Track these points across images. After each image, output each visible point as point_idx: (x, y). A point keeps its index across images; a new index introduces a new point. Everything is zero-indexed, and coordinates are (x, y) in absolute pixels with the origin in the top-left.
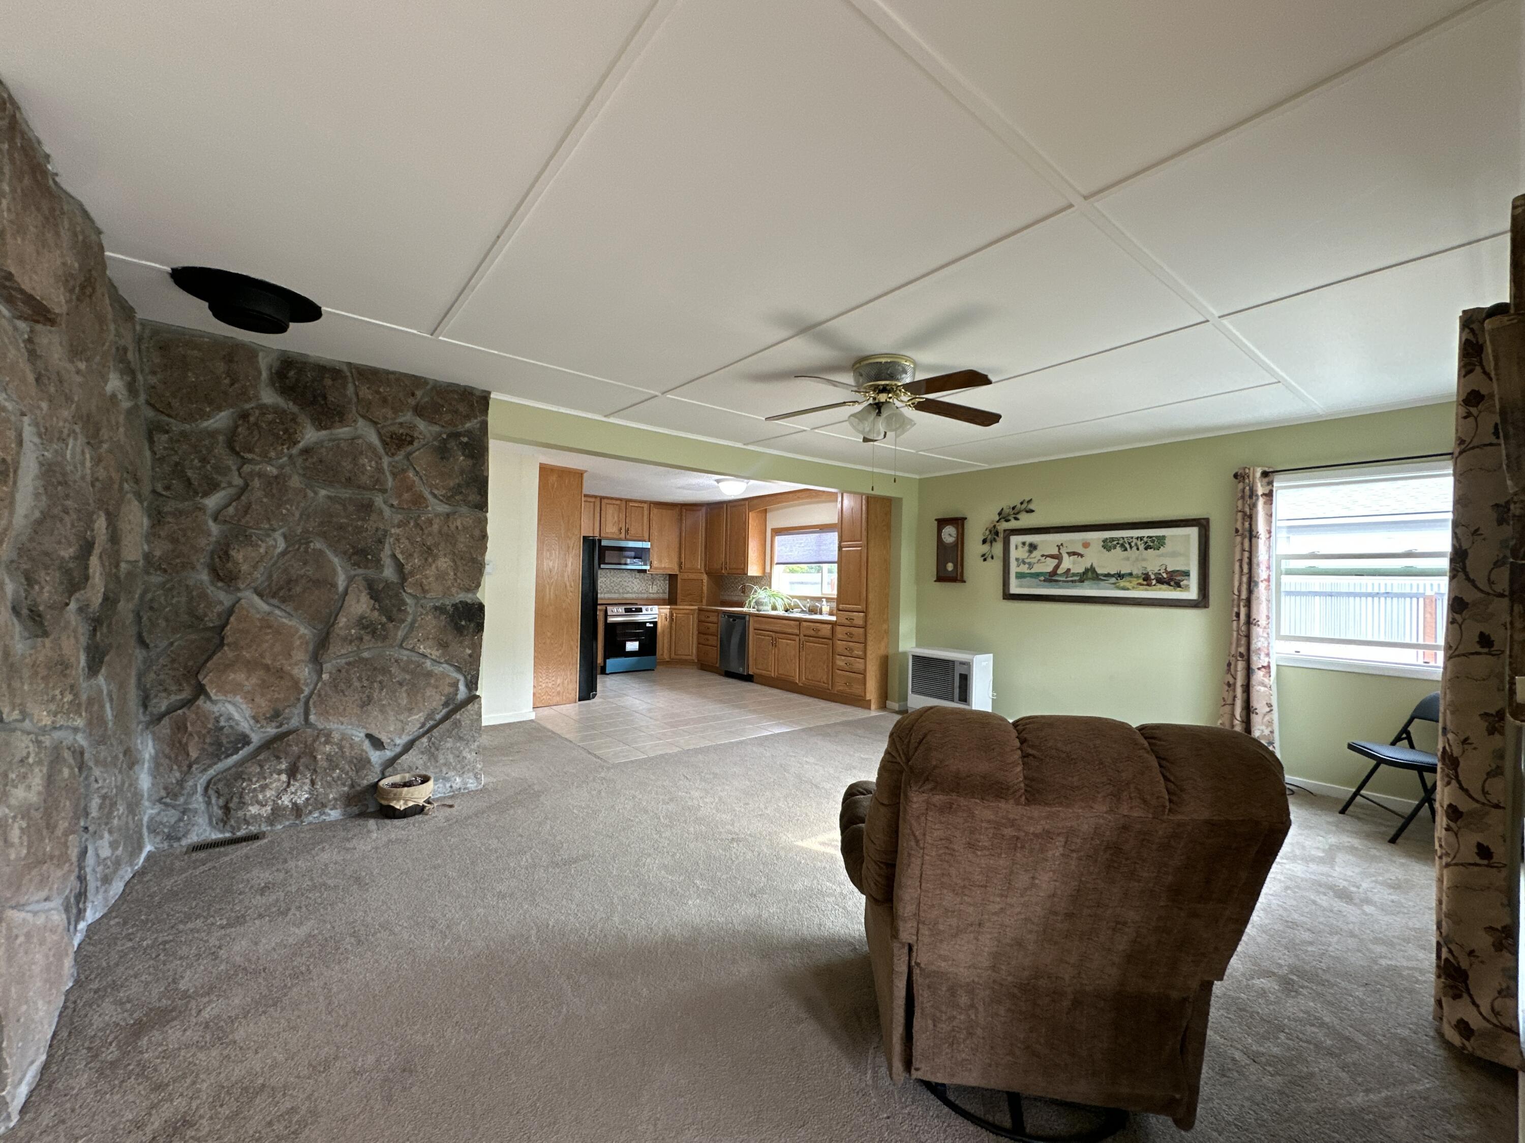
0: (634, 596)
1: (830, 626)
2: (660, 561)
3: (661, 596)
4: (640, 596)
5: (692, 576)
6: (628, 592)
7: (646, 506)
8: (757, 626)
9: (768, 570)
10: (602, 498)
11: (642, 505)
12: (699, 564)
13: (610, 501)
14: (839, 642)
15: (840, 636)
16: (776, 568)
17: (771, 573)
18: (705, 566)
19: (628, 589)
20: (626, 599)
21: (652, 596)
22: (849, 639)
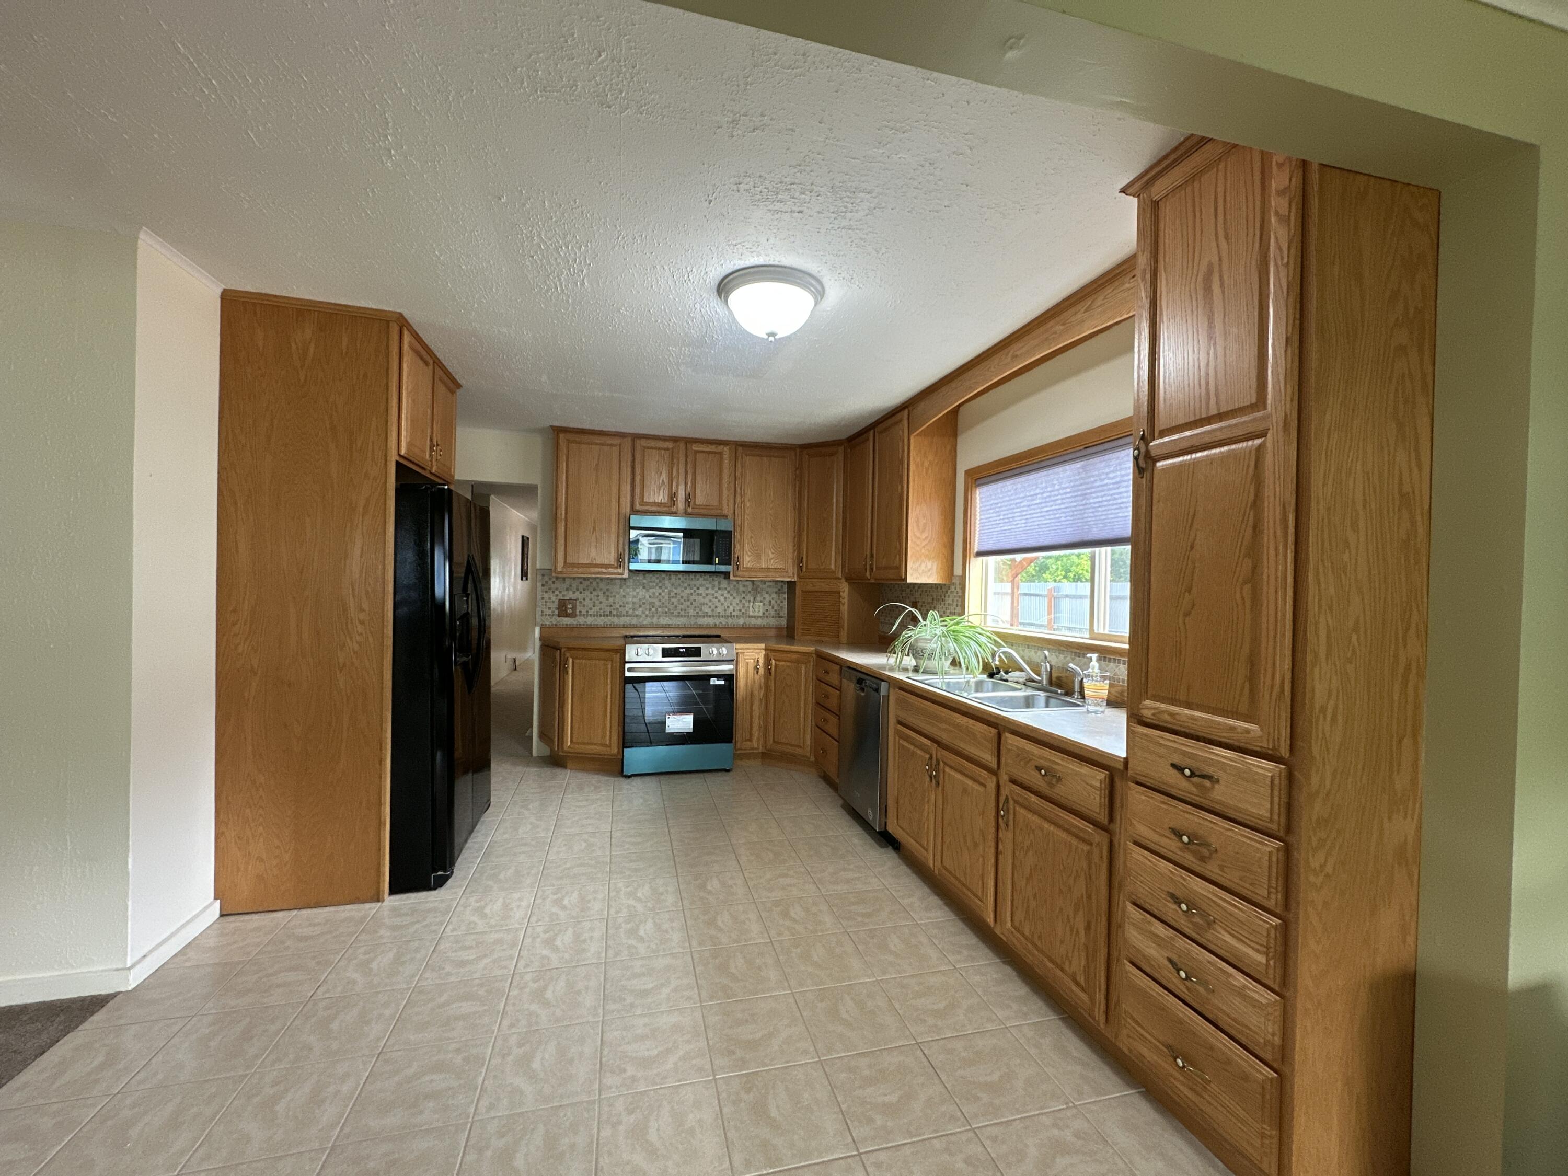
0: (717, 621)
1: (1101, 775)
2: (758, 557)
3: (772, 622)
4: (730, 621)
5: (821, 585)
6: (706, 615)
7: (726, 450)
8: (903, 715)
9: (958, 571)
10: (636, 437)
11: (720, 448)
12: (834, 563)
13: (652, 443)
14: (1138, 854)
15: (1143, 831)
16: (976, 567)
17: (963, 577)
18: (843, 566)
19: (706, 609)
20: (701, 627)
21: (753, 622)
22: (1189, 859)
